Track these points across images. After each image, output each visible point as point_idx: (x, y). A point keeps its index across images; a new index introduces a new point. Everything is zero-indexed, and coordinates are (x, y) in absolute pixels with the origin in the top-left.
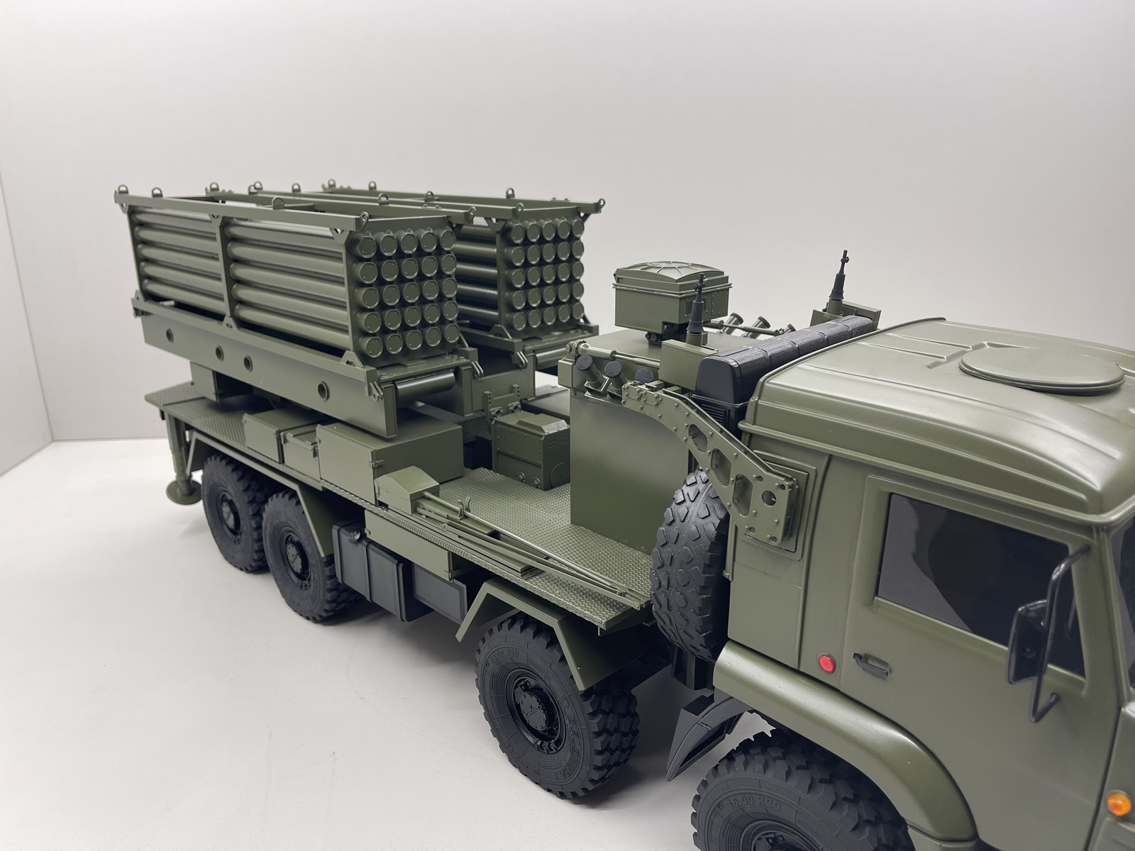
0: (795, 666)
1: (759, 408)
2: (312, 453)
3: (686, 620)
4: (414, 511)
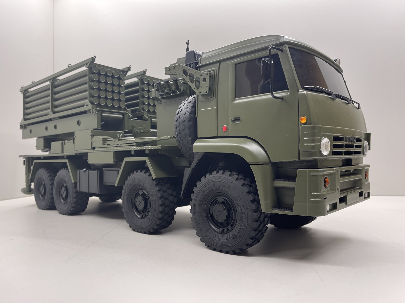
0: (216, 136)
1: (202, 59)
4: (104, 144)
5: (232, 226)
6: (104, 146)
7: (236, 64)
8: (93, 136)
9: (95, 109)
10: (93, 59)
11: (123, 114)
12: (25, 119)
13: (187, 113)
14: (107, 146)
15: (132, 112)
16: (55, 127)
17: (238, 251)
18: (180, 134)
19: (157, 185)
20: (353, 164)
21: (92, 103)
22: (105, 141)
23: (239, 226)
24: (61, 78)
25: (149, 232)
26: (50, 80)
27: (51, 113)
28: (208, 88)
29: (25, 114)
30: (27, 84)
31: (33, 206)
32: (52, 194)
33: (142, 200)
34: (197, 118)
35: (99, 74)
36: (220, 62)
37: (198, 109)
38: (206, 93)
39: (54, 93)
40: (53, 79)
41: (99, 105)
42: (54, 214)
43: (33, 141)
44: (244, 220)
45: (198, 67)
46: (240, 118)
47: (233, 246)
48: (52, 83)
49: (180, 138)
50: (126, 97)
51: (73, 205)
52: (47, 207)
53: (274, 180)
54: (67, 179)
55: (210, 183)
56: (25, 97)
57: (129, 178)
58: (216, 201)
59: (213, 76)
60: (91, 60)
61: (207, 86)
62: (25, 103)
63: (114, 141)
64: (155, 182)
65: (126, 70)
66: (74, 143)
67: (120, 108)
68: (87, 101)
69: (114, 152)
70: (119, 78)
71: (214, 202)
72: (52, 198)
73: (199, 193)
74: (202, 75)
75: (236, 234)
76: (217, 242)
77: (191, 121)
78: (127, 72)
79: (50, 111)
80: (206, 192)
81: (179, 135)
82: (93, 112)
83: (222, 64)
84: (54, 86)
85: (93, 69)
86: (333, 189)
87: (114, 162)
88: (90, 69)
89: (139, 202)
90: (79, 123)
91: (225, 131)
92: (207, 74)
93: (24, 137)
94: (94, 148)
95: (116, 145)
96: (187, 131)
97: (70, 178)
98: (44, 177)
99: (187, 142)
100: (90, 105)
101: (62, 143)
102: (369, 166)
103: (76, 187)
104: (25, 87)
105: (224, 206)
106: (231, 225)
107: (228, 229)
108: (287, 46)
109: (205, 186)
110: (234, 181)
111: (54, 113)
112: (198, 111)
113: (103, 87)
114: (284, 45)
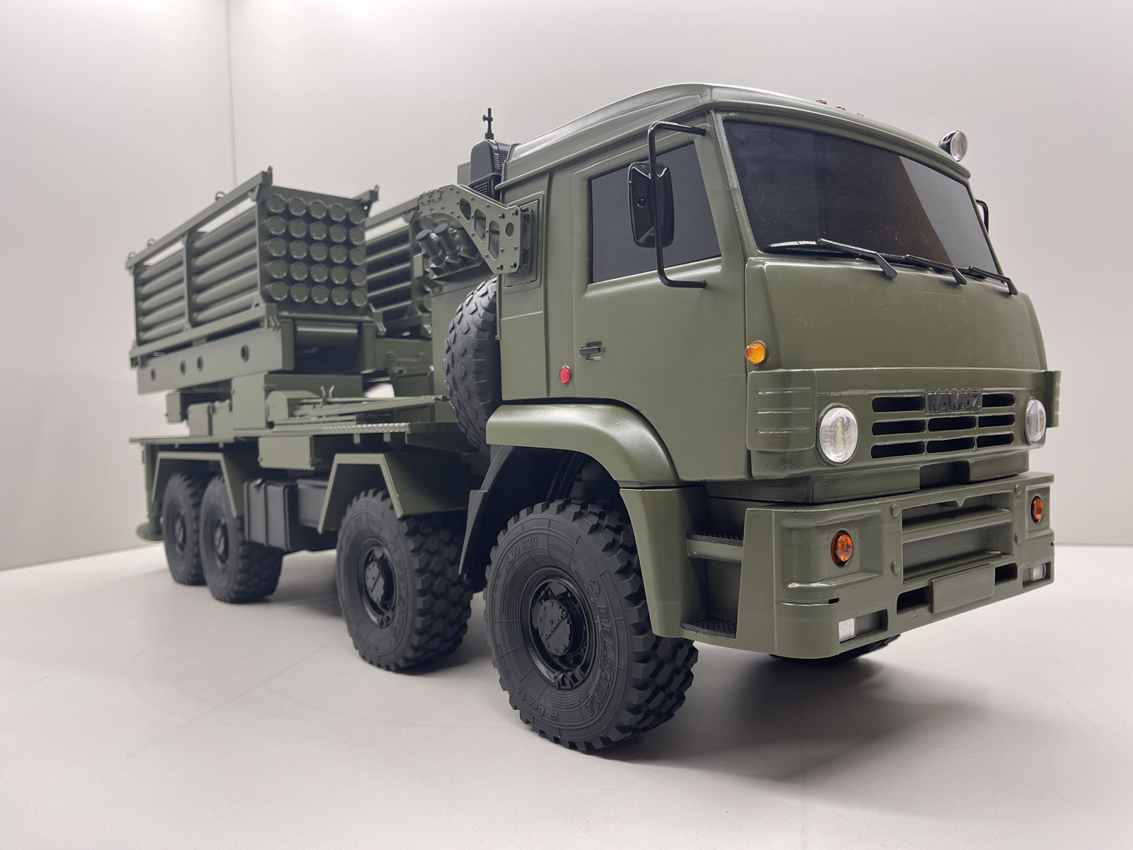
0: (545, 396)
2: (228, 409)
3: (468, 391)
4: (291, 415)
5: (584, 668)
6: (292, 420)
7: (590, 181)
8: (268, 391)
9: (275, 317)
10: (267, 176)
11: (359, 326)
12: (140, 342)
13: (474, 329)
14: (297, 420)
15: (387, 317)
16: (200, 363)
17: (598, 745)
18: (456, 389)
19: (410, 534)
20: (973, 477)
21: (268, 298)
22: (294, 405)
23: (599, 671)
24: (208, 228)
25: (396, 665)
26: (183, 235)
27: (188, 326)
28: (518, 252)
29: (141, 329)
30: (139, 247)
31: (161, 572)
32: (197, 543)
33: (379, 574)
34: (498, 342)
35: (288, 215)
36: (550, 173)
37: (500, 317)
38: (514, 270)
39: (194, 272)
40: (191, 233)
41: (290, 304)
42: (202, 594)
43: (159, 401)
44: (611, 655)
45: (498, 192)
46: (600, 343)
47: (584, 728)
48: (189, 245)
49: (458, 401)
50: (369, 277)
51: (239, 577)
52: (190, 578)
53: (688, 536)
54: (223, 506)
55: (527, 538)
56: (139, 283)
57: (350, 512)
58: (546, 589)
59: (533, 216)
60: (260, 181)
61: (516, 248)
62: (139, 298)
63: (314, 407)
64: (404, 527)
65: (367, 198)
66: (231, 409)
67: (350, 307)
68: (255, 295)
69: (311, 439)
70: (348, 224)
71: (543, 594)
72: (198, 555)
73: (501, 566)
74: (503, 216)
75: (591, 693)
76: (547, 712)
77: (482, 351)
78: (369, 204)
79: (184, 321)
80: (517, 564)
81: (455, 392)
82: (269, 326)
83: (559, 179)
84: (192, 253)
85: (268, 204)
86: (872, 566)
87: (312, 465)
88: (262, 203)
89: (374, 578)
90: (245, 353)
91: (567, 383)
92: (516, 213)
93: (143, 389)
94: (271, 425)
95: (314, 419)
96: (472, 381)
97: (228, 505)
98: (181, 499)
99: (477, 414)
100: (263, 305)
101: (209, 407)
102: (1050, 479)
103: (242, 529)
104: (137, 256)
105: (563, 607)
106: (582, 664)
107: (573, 676)
108: (719, 118)
109: (514, 547)
110: (586, 534)
111: (195, 324)
112: (500, 321)
113: (298, 252)
114: (709, 113)
